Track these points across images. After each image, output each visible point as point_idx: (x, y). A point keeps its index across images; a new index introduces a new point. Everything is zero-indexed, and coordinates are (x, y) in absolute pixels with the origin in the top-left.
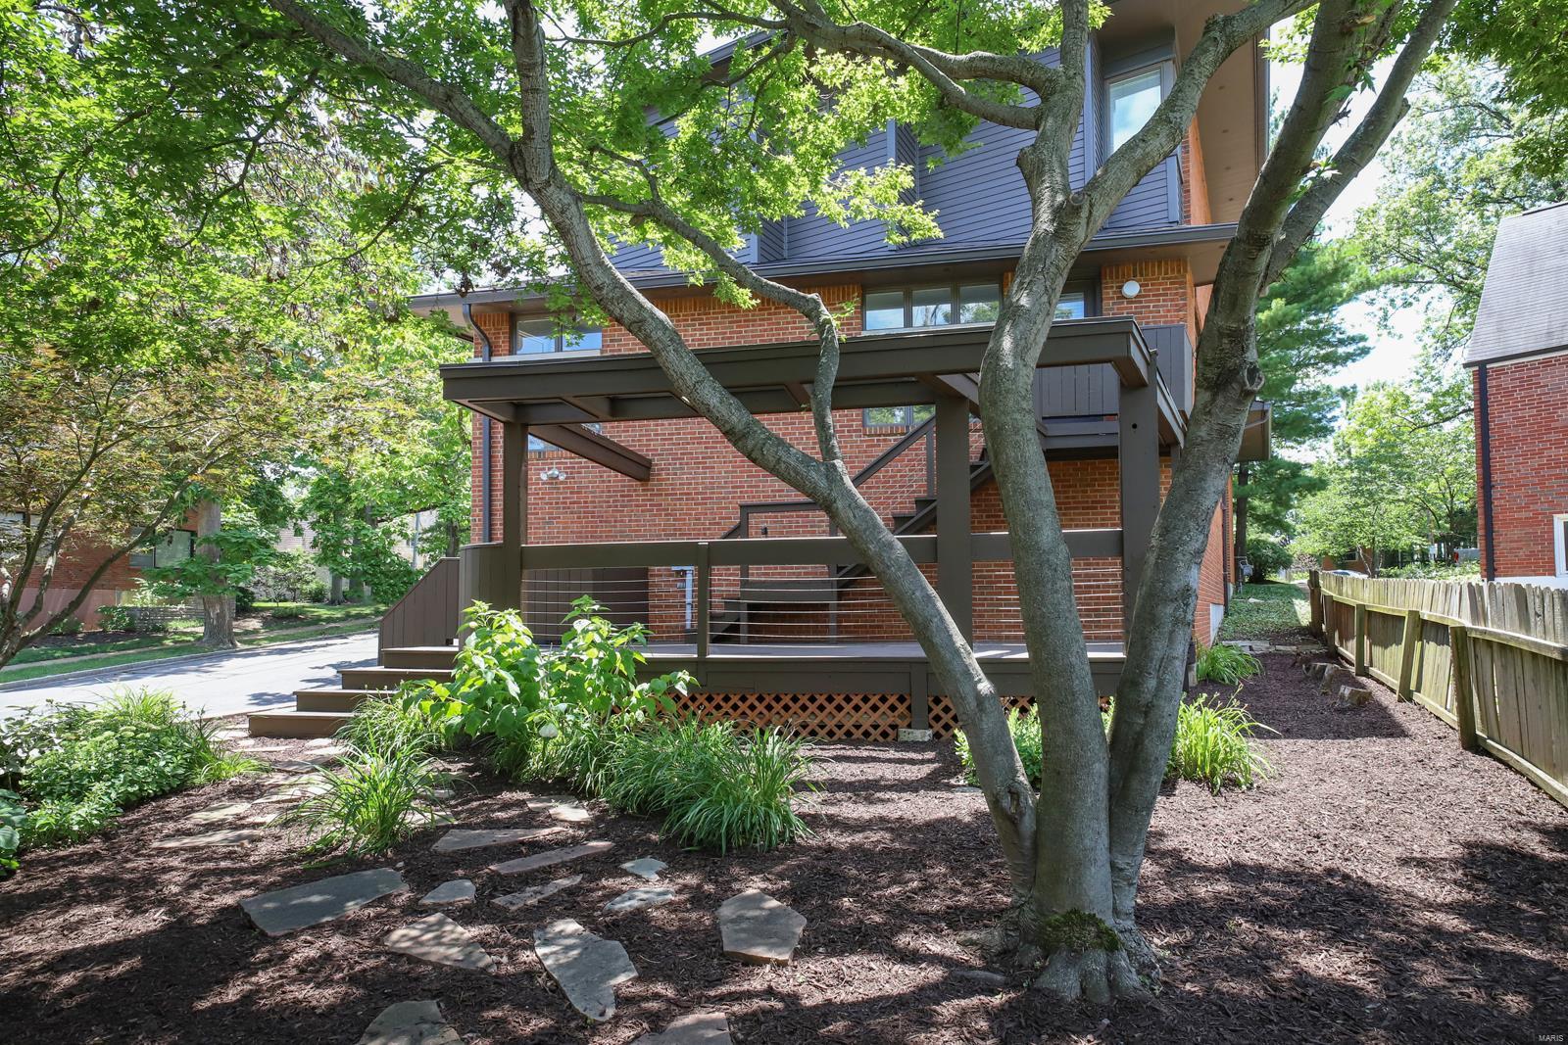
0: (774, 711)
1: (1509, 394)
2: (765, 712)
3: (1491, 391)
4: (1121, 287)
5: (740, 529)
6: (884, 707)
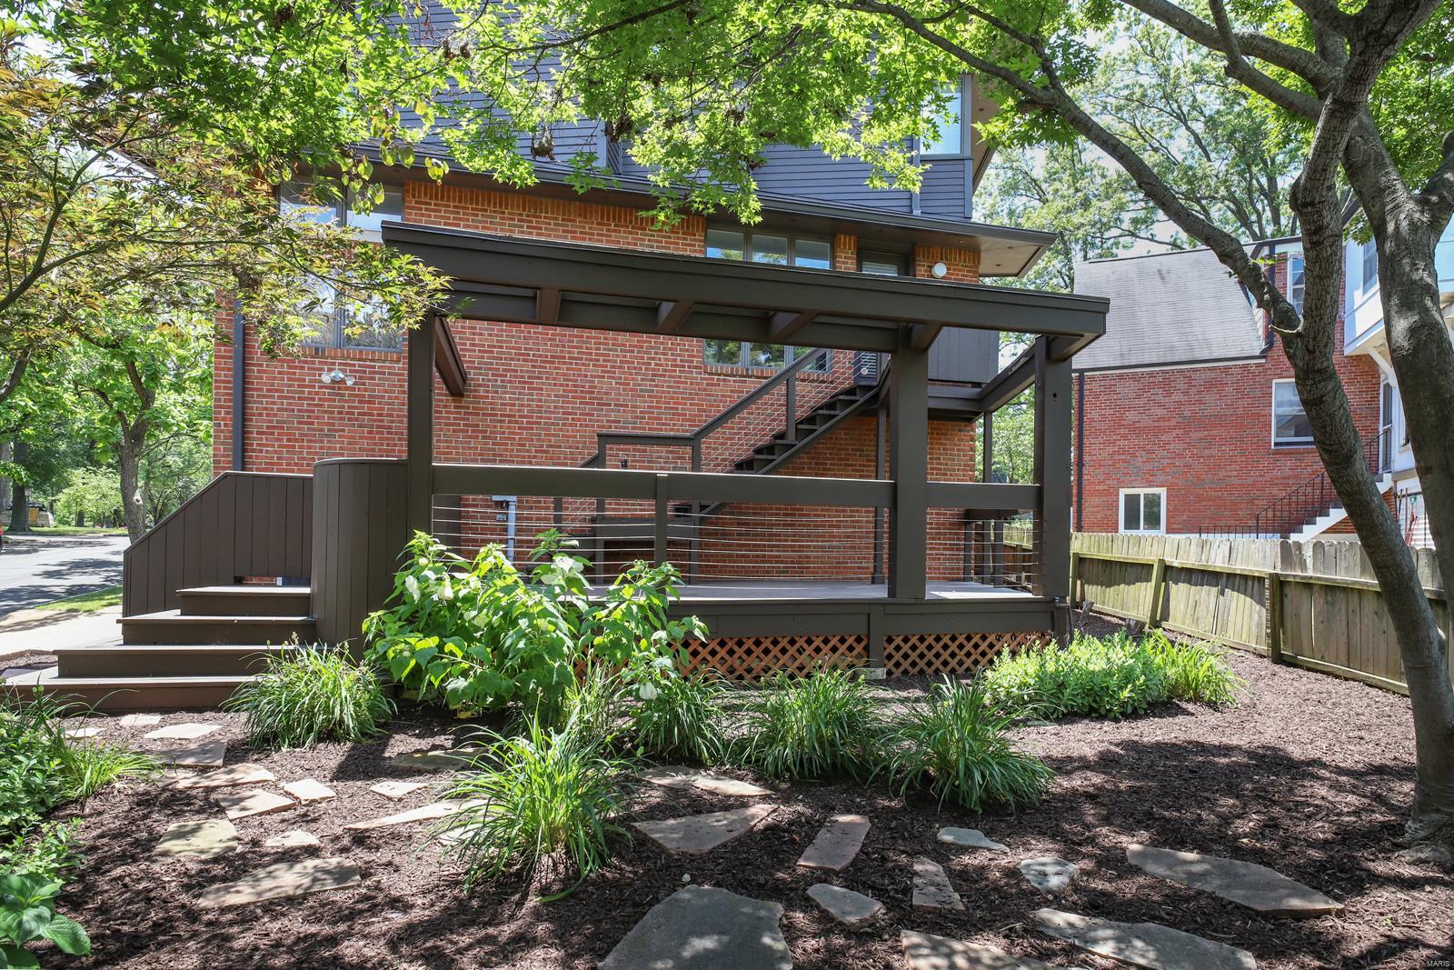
0: (736, 656)
1: (1097, 396)
2: (727, 657)
3: (1086, 393)
4: (931, 267)
5: (597, 460)
6: (843, 648)
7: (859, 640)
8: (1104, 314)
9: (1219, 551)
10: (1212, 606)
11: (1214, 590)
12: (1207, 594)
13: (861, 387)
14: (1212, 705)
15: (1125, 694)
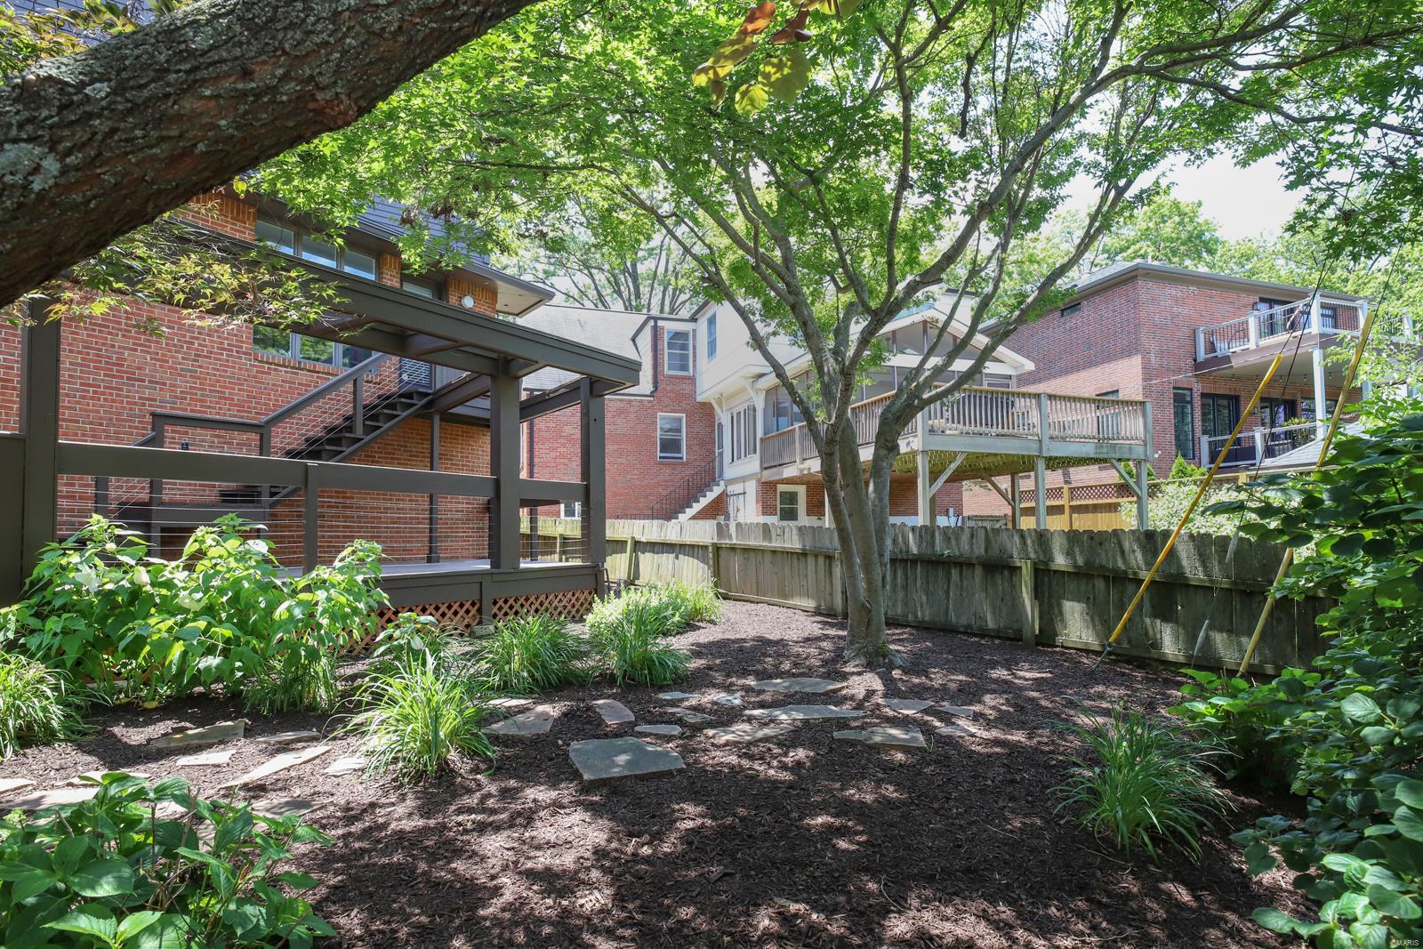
4: (460, 298)
5: (153, 441)
6: (462, 612)
7: (473, 604)
8: (638, 371)
9: (671, 531)
10: (670, 566)
11: (672, 556)
12: (667, 559)
13: (419, 393)
14: (712, 622)
15: (677, 618)
